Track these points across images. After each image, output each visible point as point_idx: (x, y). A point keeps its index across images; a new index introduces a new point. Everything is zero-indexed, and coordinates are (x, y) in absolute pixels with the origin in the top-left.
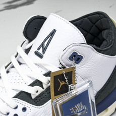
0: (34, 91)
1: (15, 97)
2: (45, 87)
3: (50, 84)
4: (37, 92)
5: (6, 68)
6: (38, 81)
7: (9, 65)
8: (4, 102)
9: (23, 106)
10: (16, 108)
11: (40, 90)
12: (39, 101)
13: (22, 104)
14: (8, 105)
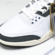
1: (36, 13)
2: (48, 9)
3: (50, 8)
4: (44, 11)
5: (32, 2)
6: (45, 7)
7: (33, 1)
8: (32, 15)
9: (39, 17)
10: (36, 17)
11: (46, 11)
12: (45, 15)
13: (39, 16)
14: (33, 16)
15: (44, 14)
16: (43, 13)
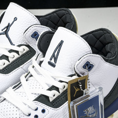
15: (54, 100)
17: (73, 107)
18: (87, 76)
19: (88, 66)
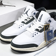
0: (40, 29)
2: (42, 28)
11: (41, 29)
13: (37, 32)
14: (34, 32)
16: (39, 30)
17: (45, 32)
18: (49, 24)
19: (50, 21)
